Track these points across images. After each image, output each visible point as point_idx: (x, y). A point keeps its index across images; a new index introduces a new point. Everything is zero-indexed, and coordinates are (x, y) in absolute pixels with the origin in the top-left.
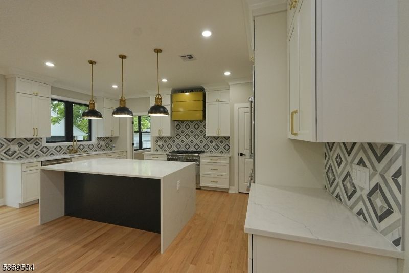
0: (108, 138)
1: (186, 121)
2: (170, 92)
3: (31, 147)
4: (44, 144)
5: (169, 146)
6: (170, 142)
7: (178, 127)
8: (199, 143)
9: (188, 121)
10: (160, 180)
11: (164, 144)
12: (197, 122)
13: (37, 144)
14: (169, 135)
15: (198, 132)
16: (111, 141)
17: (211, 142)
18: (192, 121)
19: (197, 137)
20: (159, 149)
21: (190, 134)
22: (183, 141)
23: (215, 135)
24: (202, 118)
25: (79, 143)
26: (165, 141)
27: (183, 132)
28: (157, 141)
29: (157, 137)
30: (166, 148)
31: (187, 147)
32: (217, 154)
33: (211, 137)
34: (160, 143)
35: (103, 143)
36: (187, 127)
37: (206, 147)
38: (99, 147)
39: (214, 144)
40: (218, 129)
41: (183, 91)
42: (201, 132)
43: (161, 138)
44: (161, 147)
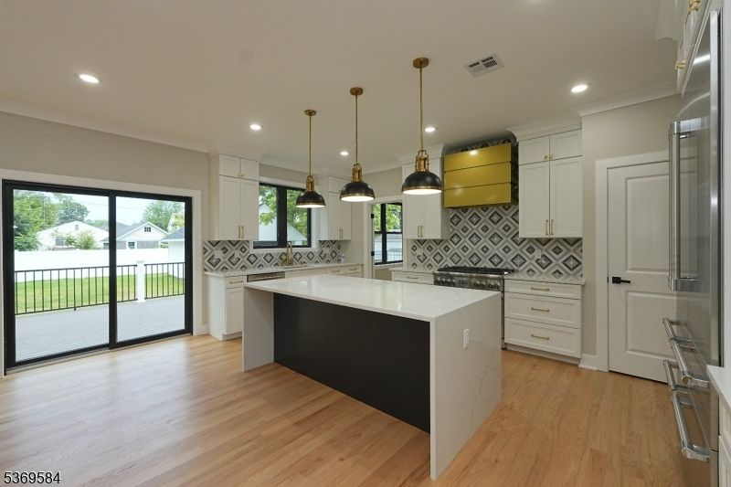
0: (334, 242)
1: (473, 207)
2: (439, 153)
3: (237, 254)
4: (252, 251)
5: (438, 258)
6: (439, 249)
7: (455, 221)
8: (501, 252)
9: (477, 206)
10: (428, 323)
11: (427, 253)
12: (495, 210)
13: (243, 250)
14: (438, 236)
15: (499, 229)
16: (339, 247)
17: (531, 250)
18: (485, 208)
19: (496, 239)
20: (417, 262)
21: (480, 232)
22: (465, 249)
23: (542, 235)
24: (508, 200)
25: (295, 250)
26: (430, 248)
27: (465, 229)
28: (414, 249)
29: (415, 241)
30: (432, 262)
31: (475, 259)
32: (546, 276)
33: (531, 240)
34: (419, 252)
35: (327, 251)
36: (475, 219)
37: (518, 261)
38: (322, 257)
39: (537, 254)
40: (550, 222)
41: (466, 147)
42: (506, 228)
43: (421, 242)
44: (422, 258)
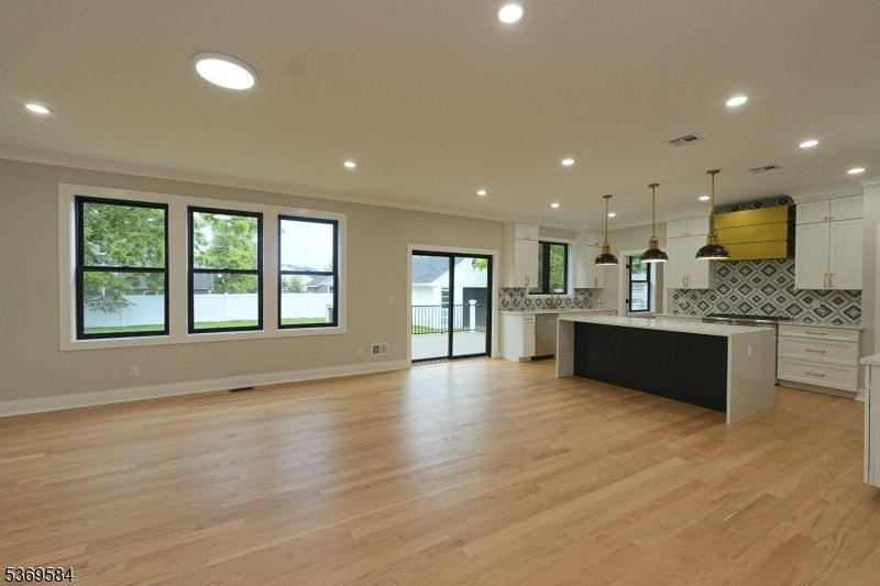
0: (586, 290)
1: (744, 261)
2: (709, 212)
3: (519, 298)
4: (527, 296)
5: (703, 306)
6: (706, 298)
7: (723, 272)
8: (774, 302)
9: (748, 260)
11: (691, 301)
12: (769, 263)
14: (705, 286)
15: (773, 280)
16: (590, 295)
17: (808, 300)
18: (757, 262)
19: (769, 290)
20: (679, 309)
21: (751, 284)
22: (734, 298)
23: (820, 286)
24: (784, 255)
26: (694, 297)
27: (734, 280)
28: (676, 297)
29: (677, 290)
30: (696, 309)
31: (745, 308)
32: (824, 324)
33: (808, 291)
34: (682, 300)
35: (581, 298)
36: (745, 271)
37: (794, 310)
38: (577, 303)
39: (816, 304)
40: (829, 276)
41: (735, 208)
42: (781, 280)
43: (685, 291)
44: (684, 306)
